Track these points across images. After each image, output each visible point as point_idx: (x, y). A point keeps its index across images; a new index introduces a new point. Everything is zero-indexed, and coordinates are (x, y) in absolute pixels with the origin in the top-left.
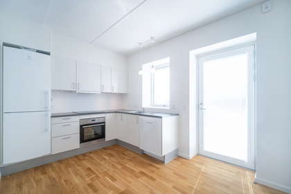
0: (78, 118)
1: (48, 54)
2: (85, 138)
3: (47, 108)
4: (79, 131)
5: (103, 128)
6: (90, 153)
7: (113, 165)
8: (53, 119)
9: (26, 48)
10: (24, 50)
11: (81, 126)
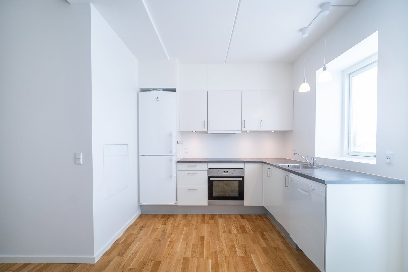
0: (205, 167)
1: (174, 90)
2: (214, 195)
3: (171, 152)
4: (206, 184)
5: (241, 184)
6: (221, 216)
7: (233, 246)
8: (179, 164)
9: (155, 89)
10: (154, 92)
11: (209, 177)
